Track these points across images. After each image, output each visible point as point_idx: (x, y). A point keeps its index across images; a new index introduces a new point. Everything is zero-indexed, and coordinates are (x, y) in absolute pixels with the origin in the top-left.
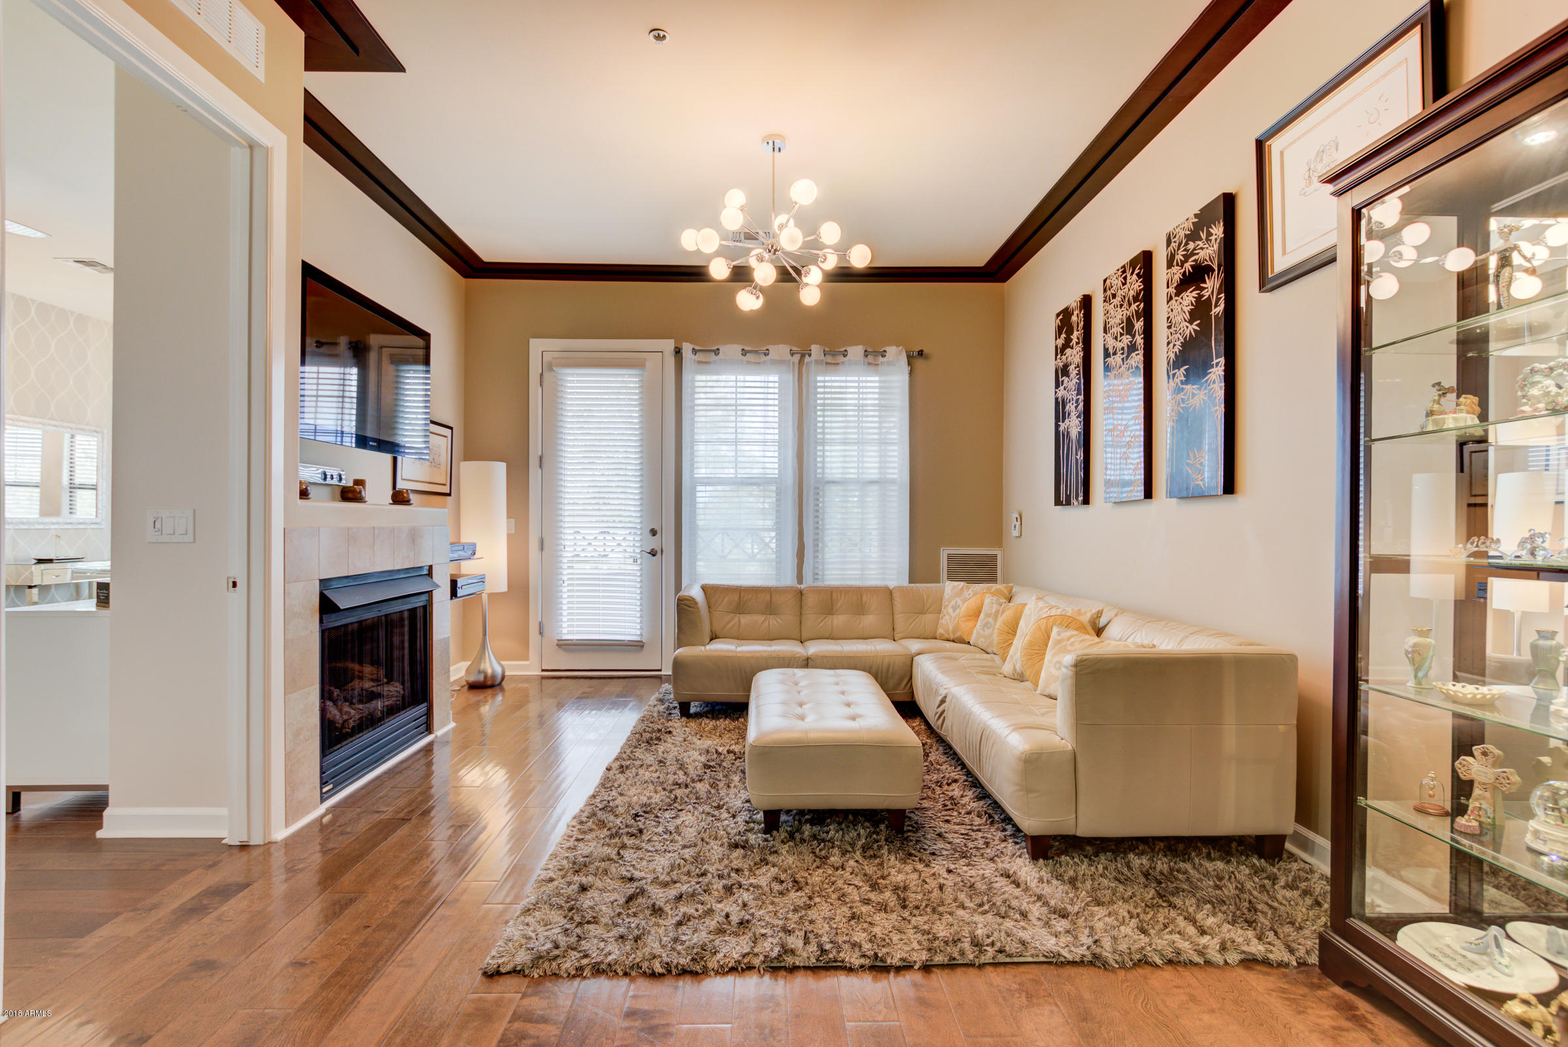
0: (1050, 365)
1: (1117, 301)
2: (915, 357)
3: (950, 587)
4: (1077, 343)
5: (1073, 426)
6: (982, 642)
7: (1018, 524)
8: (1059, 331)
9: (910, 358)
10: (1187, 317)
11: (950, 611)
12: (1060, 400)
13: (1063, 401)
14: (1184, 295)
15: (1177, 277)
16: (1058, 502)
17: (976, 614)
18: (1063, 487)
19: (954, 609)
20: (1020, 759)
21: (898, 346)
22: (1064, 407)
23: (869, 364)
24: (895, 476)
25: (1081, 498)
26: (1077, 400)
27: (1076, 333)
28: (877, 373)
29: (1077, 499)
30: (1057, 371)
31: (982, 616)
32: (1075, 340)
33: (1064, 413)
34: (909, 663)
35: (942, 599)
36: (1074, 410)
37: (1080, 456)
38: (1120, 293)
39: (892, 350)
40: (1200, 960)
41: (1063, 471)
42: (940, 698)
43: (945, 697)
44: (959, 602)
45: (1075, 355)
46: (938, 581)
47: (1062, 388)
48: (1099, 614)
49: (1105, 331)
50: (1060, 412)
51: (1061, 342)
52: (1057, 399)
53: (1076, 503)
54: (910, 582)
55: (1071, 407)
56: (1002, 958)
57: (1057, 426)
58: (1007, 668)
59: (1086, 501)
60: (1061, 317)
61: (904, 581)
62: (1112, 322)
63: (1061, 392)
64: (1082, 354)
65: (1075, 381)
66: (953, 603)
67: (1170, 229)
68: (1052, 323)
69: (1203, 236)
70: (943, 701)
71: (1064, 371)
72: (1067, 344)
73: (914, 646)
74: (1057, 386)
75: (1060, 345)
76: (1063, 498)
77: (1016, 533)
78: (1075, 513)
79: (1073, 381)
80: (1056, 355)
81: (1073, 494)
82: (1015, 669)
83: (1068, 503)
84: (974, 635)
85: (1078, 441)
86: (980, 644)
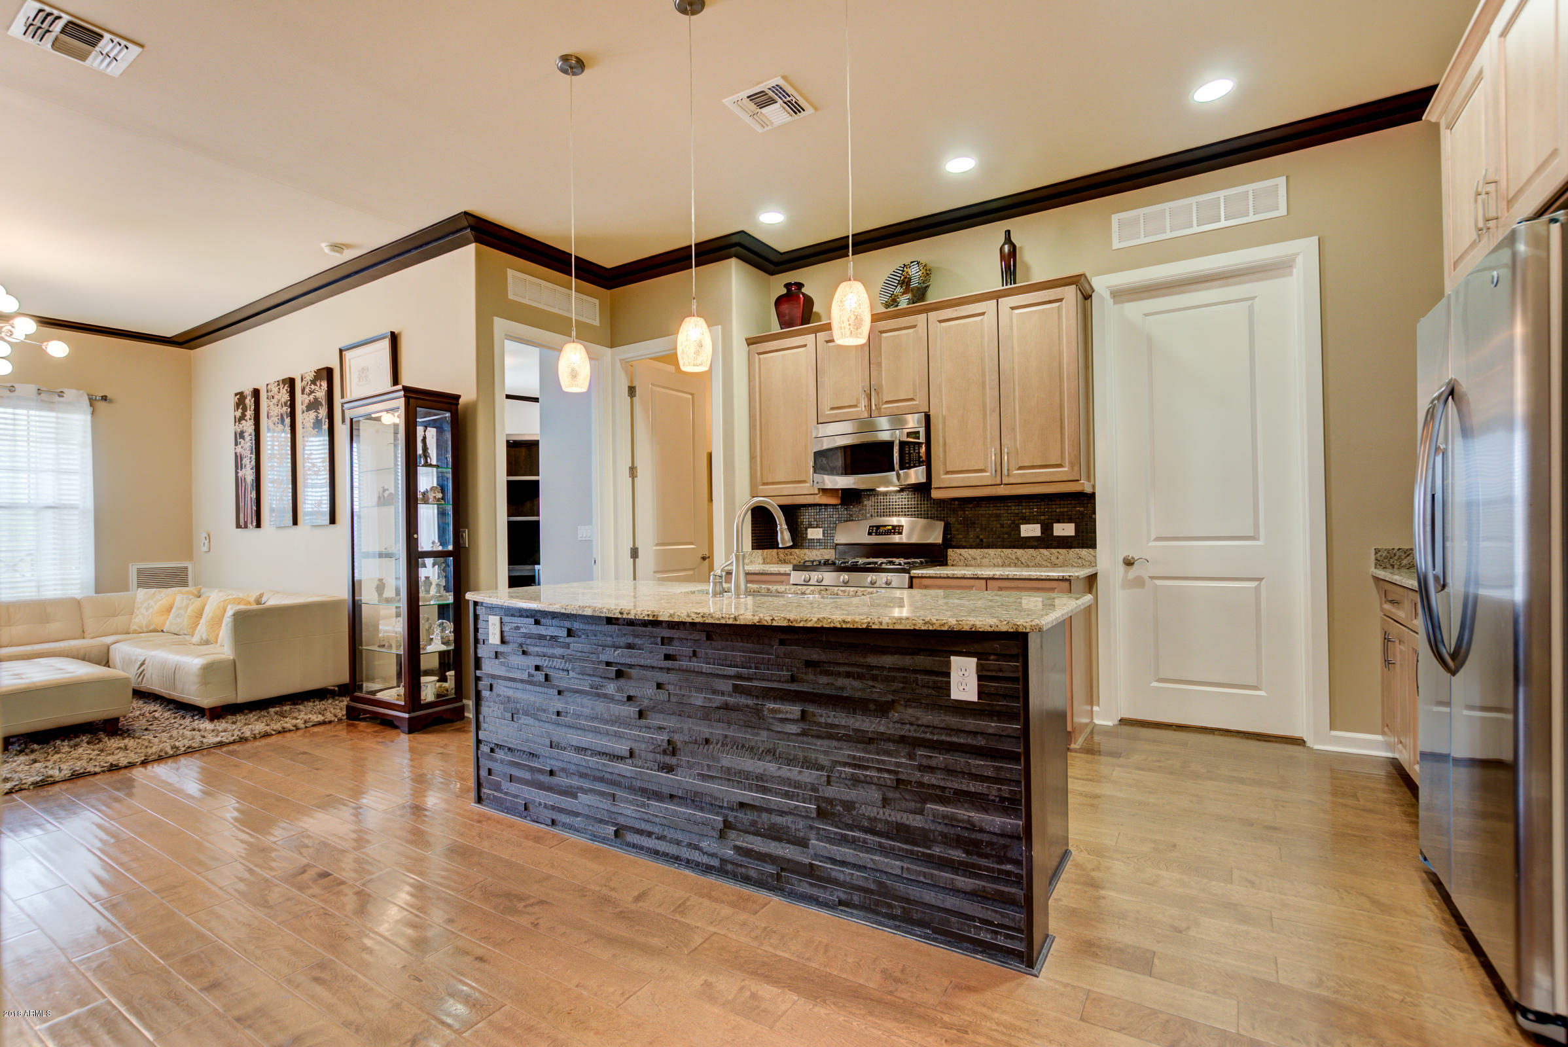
0: (230, 429)
1: (275, 401)
2: (97, 401)
3: (142, 593)
4: (250, 419)
5: (248, 474)
6: (174, 629)
7: (207, 542)
8: (238, 406)
9: (92, 401)
10: (312, 425)
11: (143, 611)
12: (238, 454)
13: (241, 455)
14: (311, 412)
15: (307, 401)
16: (238, 526)
17: (169, 609)
18: (242, 516)
19: (147, 609)
20: (201, 669)
21: (78, 389)
22: (241, 460)
23: (43, 401)
24: (77, 502)
25: (255, 524)
26: (251, 458)
27: (248, 412)
28: (52, 410)
29: (252, 523)
30: (236, 434)
31: (173, 610)
32: (248, 417)
33: (241, 465)
34: (106, 651)
35: (134, 603)
36: (249, 463)
37: (254, 495)
38: (276, 397)
39: (70, 393)
40: (294, 728)
41: (242, 504)
42: (140, 663)
43: (144, 661)
44: (152, 603)
45: (248, 426)
46: (127, 590)
47: (239, 446)
48: (261, 596)
49: (268, 418)
50: (238, 461)
51: (239, 413)
52: (236, 453)
53: (251, 527)
54: (97, 592)
55: (246, 461)
56: (190, 750)
57: (237, 473)
58: (196, 639)
59: (258, 525)
60: (238, 397)
61: (92, 594)
62: (272, 413)
63: (239, 450)
64: (253, 427)
65: (249, 444)
66: (146, 605)
67: (303, 372)
68: (232, 400)
69: (318, 384)
70: (143, 664)
71: (240, 435)
72: (242, 417)
73: (109, 640)
74: (236, 444)
75: (238, 417)
76: (242, 523)
77: (205, 549)
78: (251, 533)
79: (248, 443)
80: (235, 422)
81: (249, 521)
82: (202, 639)
83: (246, 527)
84: (168, 623)
85: (252, 485)
86: (172, 630)
